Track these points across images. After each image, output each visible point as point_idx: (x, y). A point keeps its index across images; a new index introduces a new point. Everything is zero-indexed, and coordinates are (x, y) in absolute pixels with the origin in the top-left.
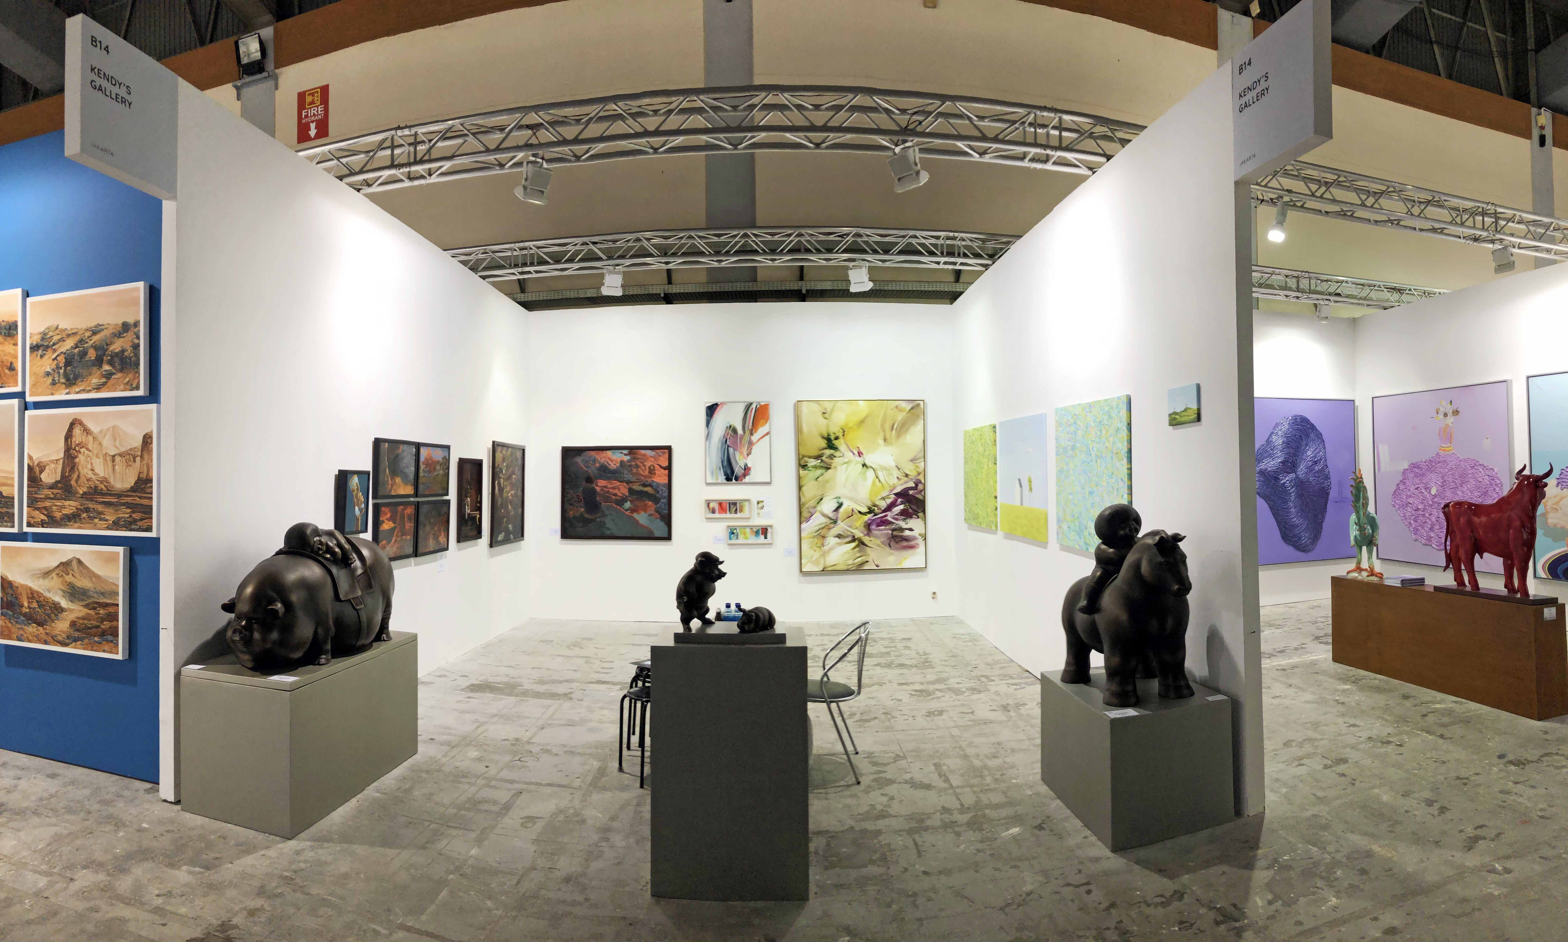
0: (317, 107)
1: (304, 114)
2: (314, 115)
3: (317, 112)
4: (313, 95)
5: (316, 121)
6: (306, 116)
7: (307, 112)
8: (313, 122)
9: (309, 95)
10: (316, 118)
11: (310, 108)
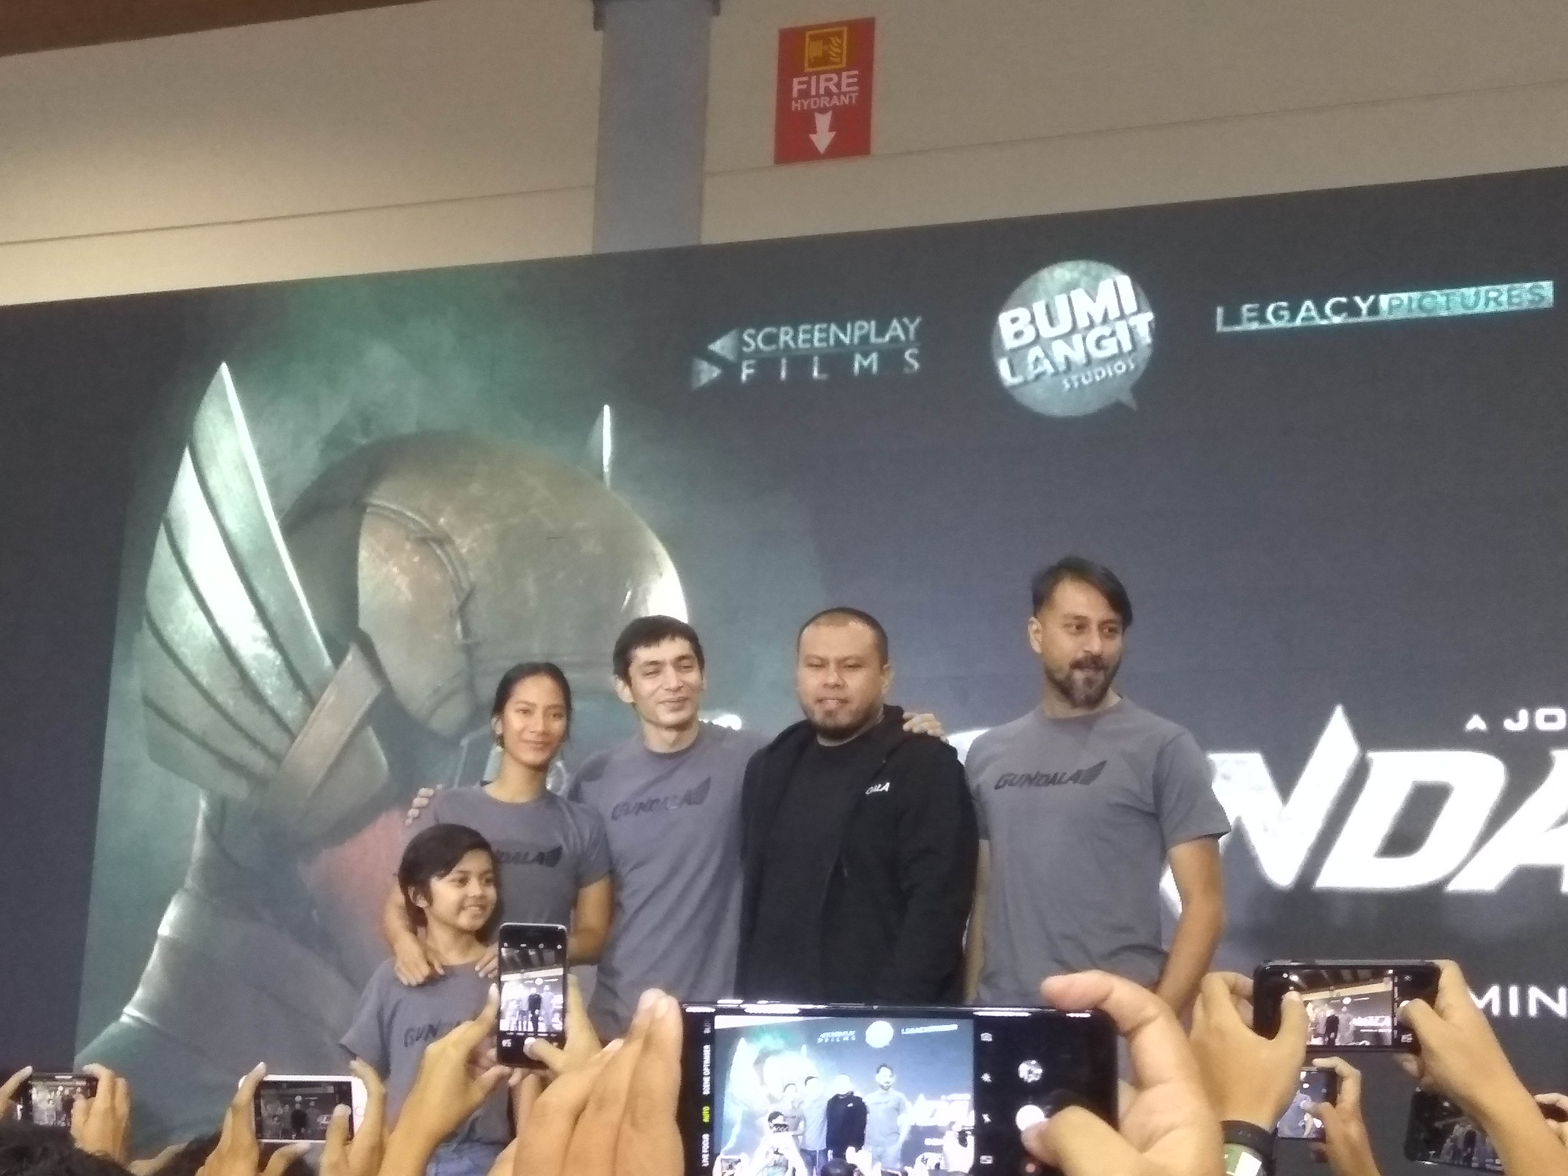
0: (839, 72)
1: (796, 87)
2: (829, 93)
3: (838, 85)
4: (826, 39)
5: (835, 109)
6: (805, 94)
7: (808, 83)
8: (823, 110)
9: (814, 38)
10: (835, 101)
11: (818, 74)
